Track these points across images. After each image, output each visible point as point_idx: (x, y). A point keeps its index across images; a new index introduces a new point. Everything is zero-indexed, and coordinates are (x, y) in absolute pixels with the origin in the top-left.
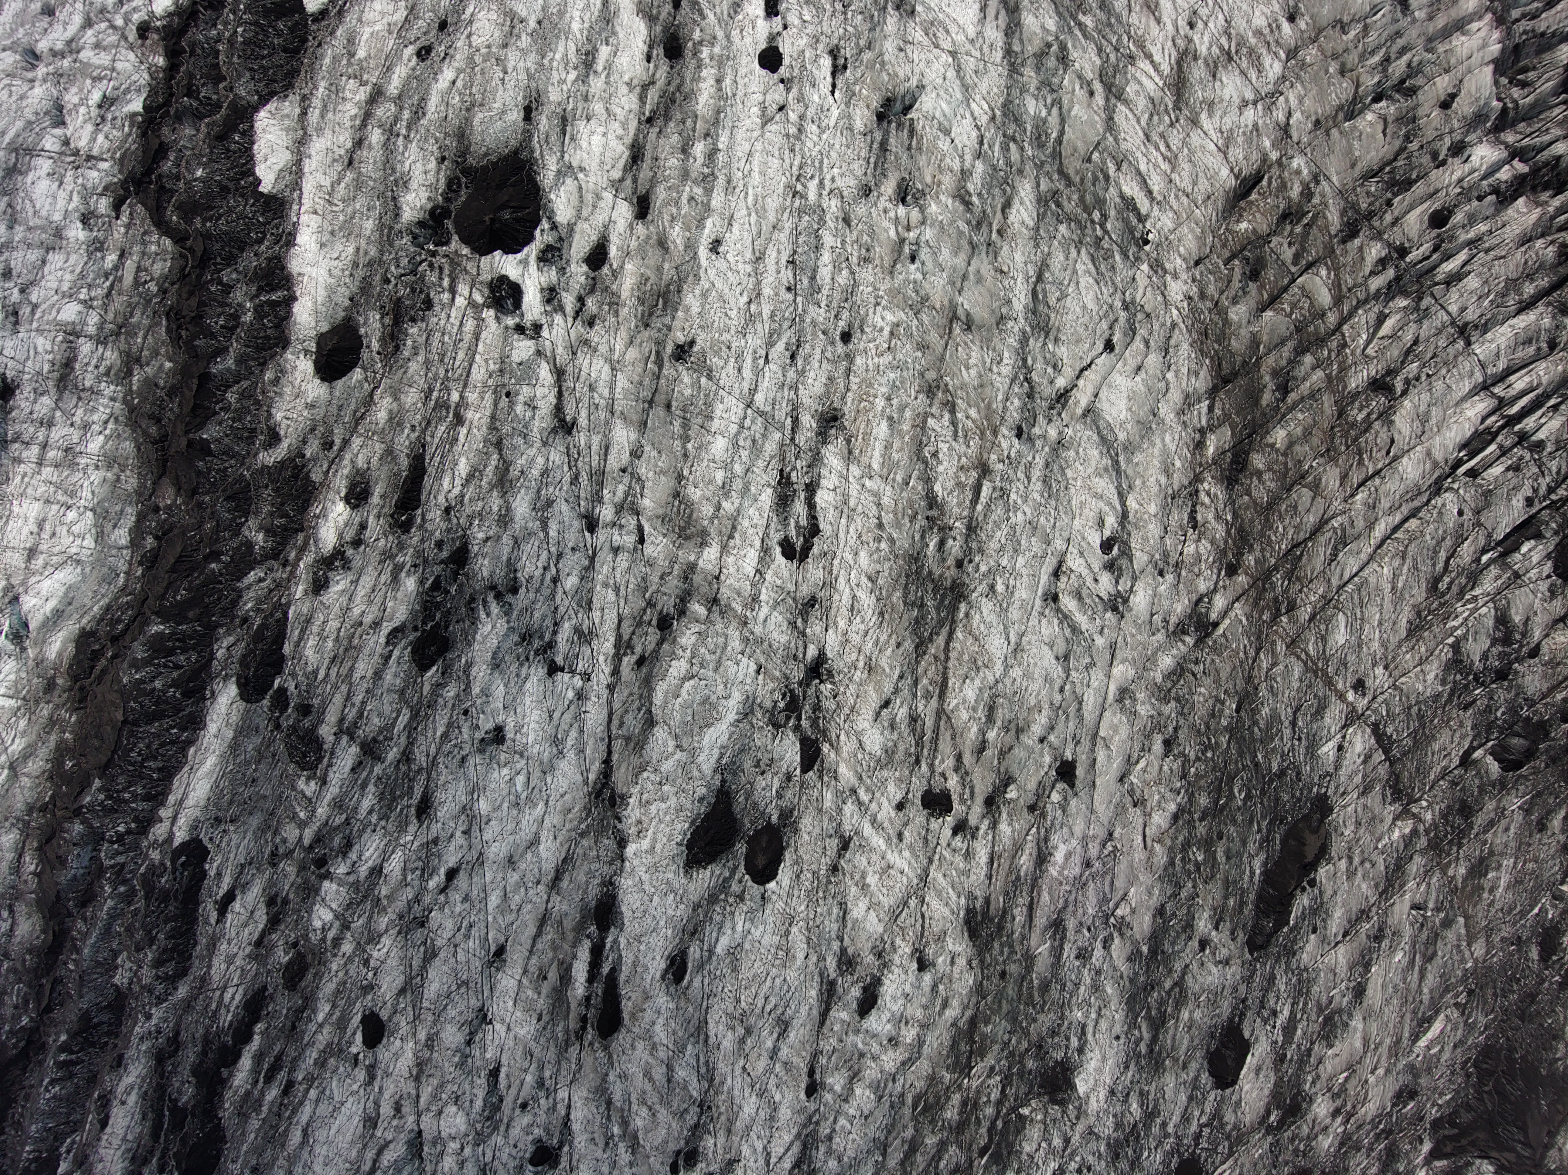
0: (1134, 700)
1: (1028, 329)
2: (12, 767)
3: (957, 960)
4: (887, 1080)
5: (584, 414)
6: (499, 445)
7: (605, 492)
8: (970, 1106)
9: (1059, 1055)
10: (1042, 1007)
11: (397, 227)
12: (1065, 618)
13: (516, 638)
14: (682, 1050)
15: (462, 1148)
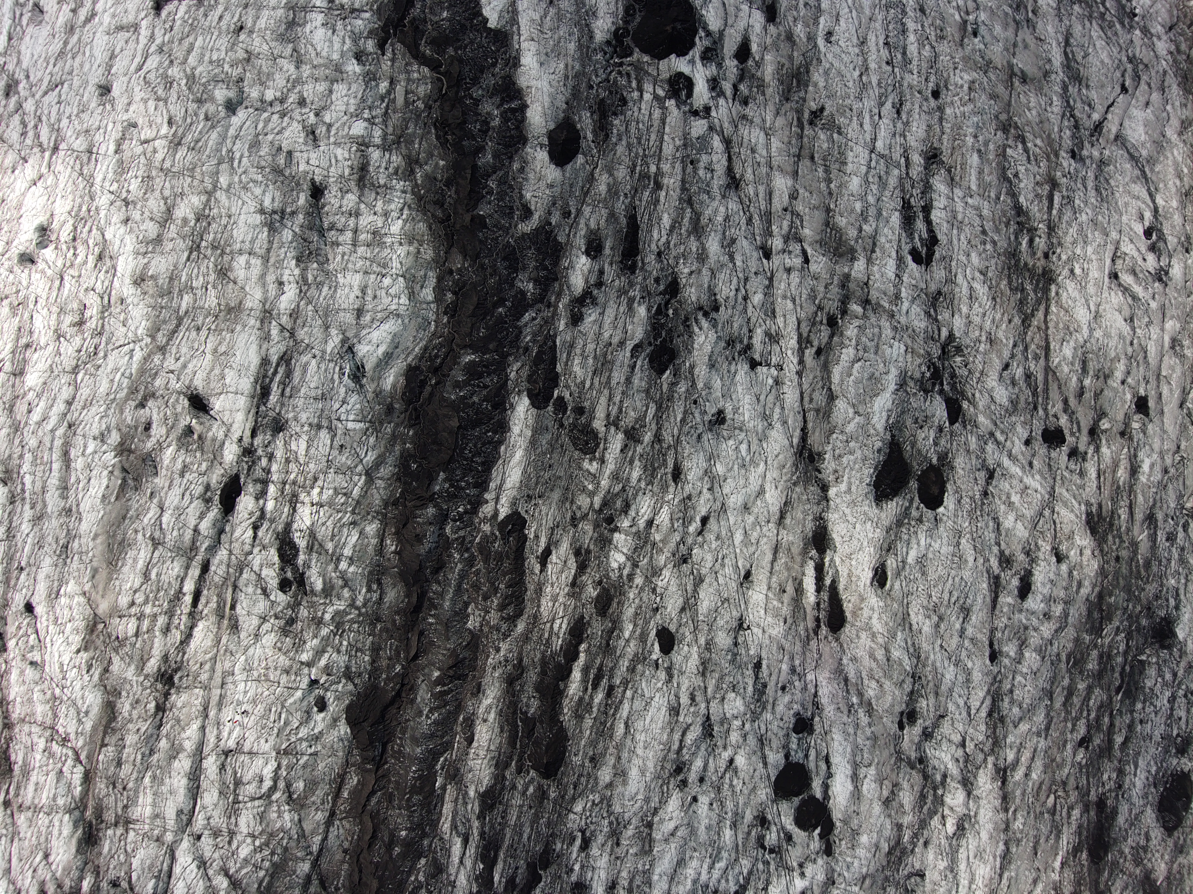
0: (1182, 346)
1: (1066, 79)
2: (368, 473)
3: (1084, 551)
4: (1046, 645)
5: (749, 171)
6: (690, 202)
7: (774, 227)
8: (1106, 658)
9: (1162, 613)
10: (1148, 579)
11: (593, 46)
12: (1126, 290)
13: (723, 344)
14: (894, 636)
15: (743, 725)
